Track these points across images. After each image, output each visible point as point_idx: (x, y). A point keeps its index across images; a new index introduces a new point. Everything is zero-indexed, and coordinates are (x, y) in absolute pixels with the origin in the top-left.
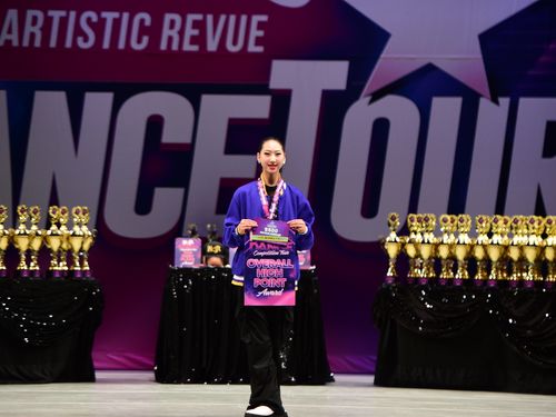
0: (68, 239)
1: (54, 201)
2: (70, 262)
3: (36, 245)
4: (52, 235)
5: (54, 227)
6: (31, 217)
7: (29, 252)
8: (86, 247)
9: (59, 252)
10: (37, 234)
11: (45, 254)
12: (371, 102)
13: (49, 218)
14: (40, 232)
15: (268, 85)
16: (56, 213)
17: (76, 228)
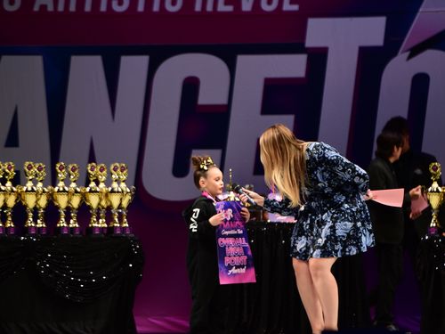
0: (107, 195)
1: (92, 159)
2: (109, 218)
3: (76, 202)
4: (91, 191)
5: (93, 184)
6: (69, 175)
7: (68, 210)
8: (125, 204)
9: (99, 209)
10: (76, 192)
11: (84, 211)
12: (410, 57)
13: (88, 174)
14: (78, 190)
15: (303, 44)
16: (95, 170)
17: (115, 185)
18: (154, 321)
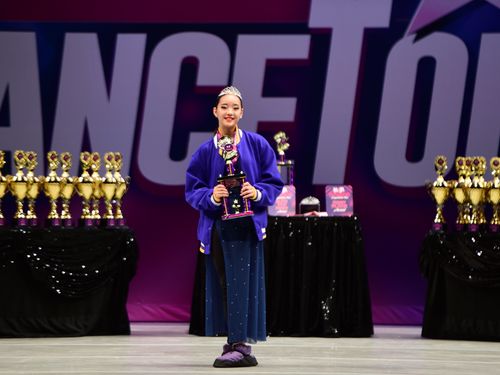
0: (100, 186)
1: (86, 146)
2: (103, 210)
3: (68, 192)
4: (84, 182)
5: (85, 174)
6: (62, 164)
7: (60, 200)
8: (119, 194)
9: (91, 200)
10: (68, 182)
12: (416, 40)
13: (81, 164)
14: (71, 180)
15: (307, 24)
16: (88, 159)
17: (109, 175)
18: (148, 308)
